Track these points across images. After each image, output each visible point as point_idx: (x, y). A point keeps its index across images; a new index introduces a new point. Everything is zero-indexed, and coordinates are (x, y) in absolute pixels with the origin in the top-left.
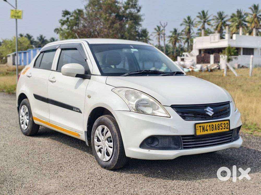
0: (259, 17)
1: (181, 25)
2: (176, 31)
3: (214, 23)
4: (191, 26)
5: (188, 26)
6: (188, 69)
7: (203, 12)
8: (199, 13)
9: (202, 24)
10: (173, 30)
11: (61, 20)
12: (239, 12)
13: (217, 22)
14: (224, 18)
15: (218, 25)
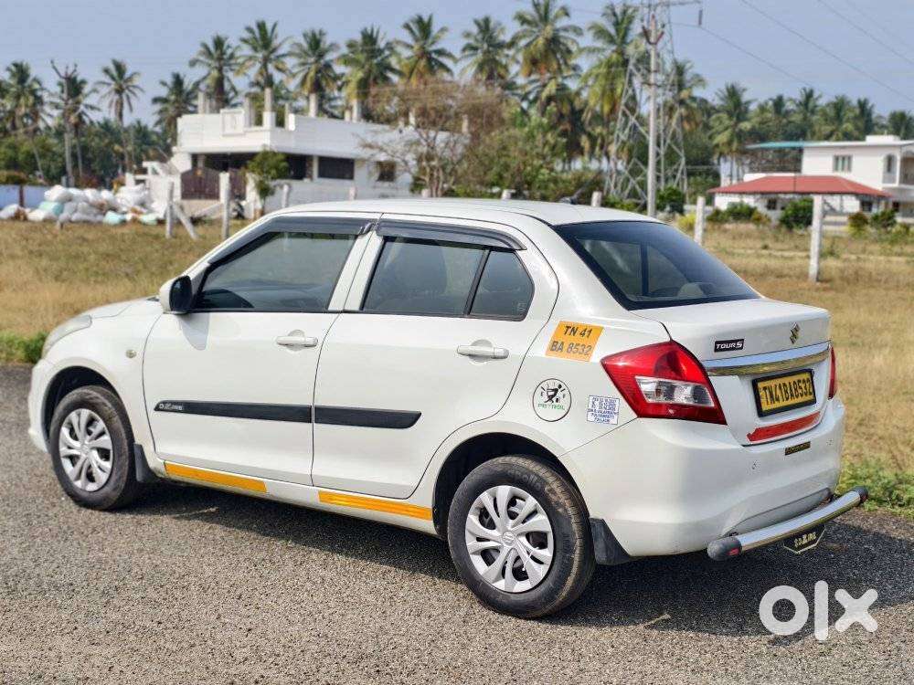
0: (434, 56)
1: (193, 63)
2: (178, 81)
3: (294, 66)
4: (227, 71)
5: (216, 68)
6: (124, 213)
7: (261, 26)
8: (249, 30)
9: (258, 66)
10: (170, 80)
12: (369, 39)
13: (304, 64)
14: (326, 51)
15: (307, 74)
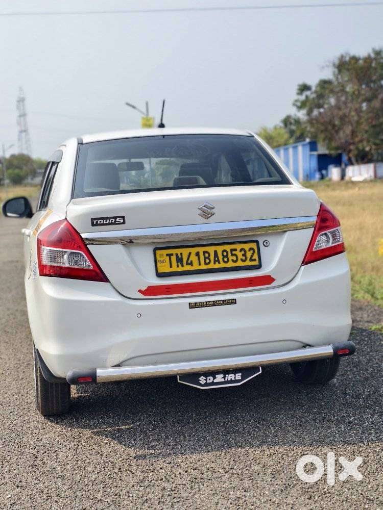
11: (296, 101)
